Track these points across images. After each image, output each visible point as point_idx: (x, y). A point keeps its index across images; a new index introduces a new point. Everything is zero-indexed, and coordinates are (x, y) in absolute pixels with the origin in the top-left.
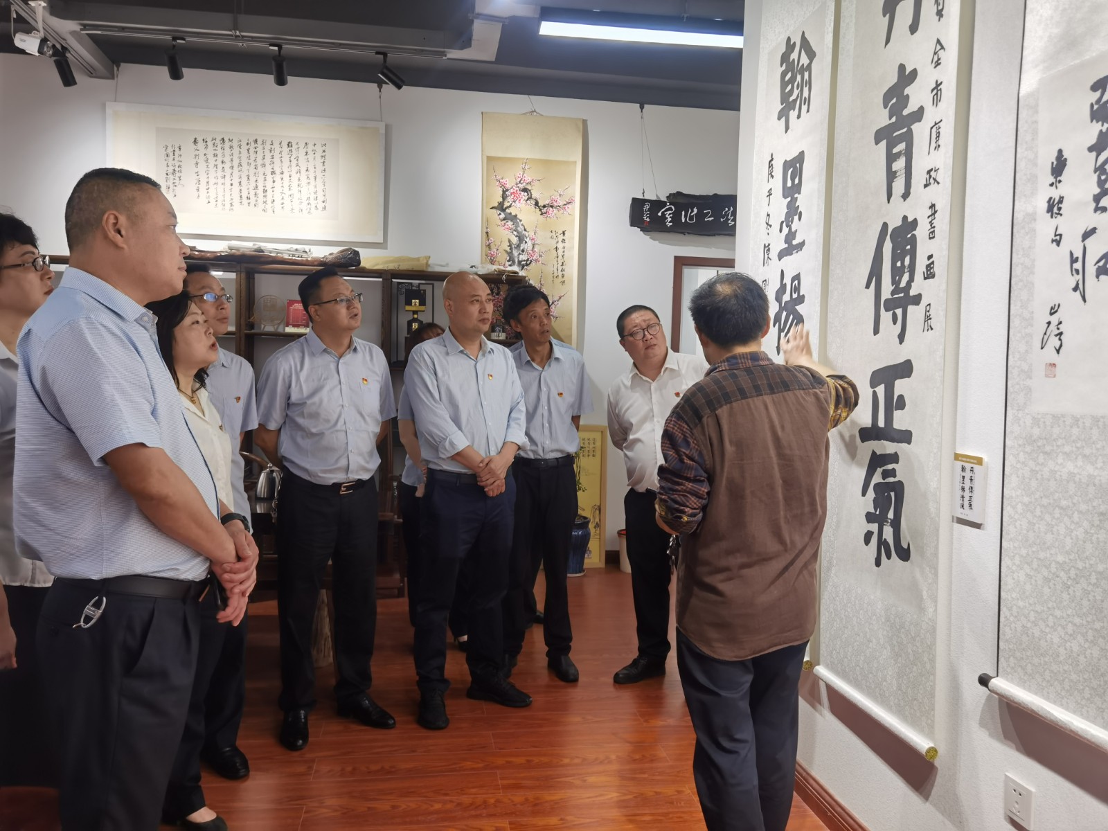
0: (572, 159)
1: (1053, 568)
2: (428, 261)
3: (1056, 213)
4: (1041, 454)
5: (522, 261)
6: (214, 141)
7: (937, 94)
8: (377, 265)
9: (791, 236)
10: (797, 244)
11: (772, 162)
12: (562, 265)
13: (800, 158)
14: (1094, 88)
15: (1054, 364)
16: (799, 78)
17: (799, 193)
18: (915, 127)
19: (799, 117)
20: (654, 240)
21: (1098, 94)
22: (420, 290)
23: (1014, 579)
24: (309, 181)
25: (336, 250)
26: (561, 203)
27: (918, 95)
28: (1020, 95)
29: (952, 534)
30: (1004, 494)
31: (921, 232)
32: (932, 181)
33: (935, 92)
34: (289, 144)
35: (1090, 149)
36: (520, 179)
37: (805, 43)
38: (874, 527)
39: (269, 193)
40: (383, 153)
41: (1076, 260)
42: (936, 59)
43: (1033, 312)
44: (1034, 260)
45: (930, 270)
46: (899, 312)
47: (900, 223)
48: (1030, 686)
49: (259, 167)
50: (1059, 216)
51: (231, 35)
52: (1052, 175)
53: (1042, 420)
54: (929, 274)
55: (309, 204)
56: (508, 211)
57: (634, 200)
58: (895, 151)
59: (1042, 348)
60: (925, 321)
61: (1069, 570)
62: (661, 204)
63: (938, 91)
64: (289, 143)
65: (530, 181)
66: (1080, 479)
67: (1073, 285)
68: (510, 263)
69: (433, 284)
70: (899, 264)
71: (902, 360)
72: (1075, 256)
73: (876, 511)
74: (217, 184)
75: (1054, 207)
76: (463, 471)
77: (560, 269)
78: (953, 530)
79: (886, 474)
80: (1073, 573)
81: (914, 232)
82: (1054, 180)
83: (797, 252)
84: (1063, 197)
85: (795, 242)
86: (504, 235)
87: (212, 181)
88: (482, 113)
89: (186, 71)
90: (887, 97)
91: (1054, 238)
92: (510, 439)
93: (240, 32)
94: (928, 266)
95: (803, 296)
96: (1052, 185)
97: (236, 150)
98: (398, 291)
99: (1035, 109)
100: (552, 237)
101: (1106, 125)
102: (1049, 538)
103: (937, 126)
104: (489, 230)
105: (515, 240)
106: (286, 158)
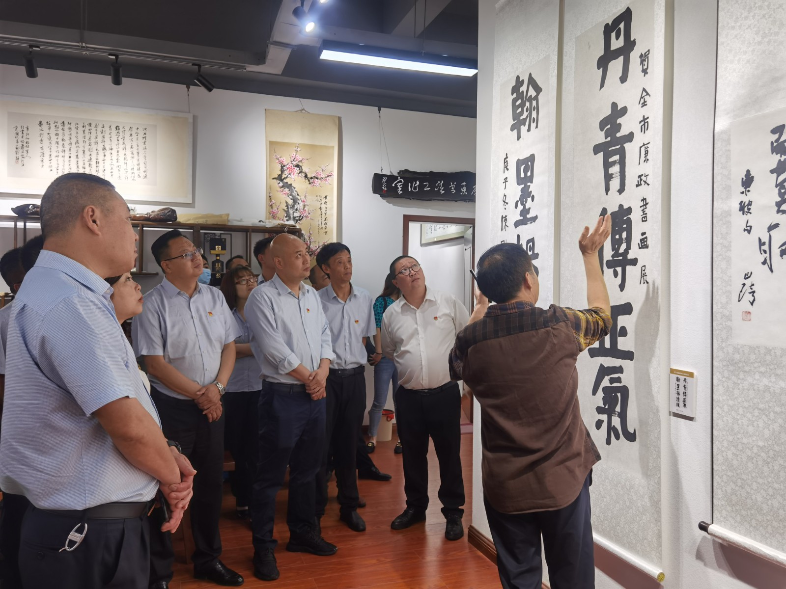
0: (331, 145)
1: (755, 450)
2: (228, 218)
3: (746, 212)
4: (742, 372)
5: (296, 217)
6: (55, 124)
7: (644, 124)
8: (189, 220)
9: (525, 212)
10: (530, 218)
11: (507, 159)
12: (325, 220)
13: (532, 158)
14: (774, 131)
15: (749, 312)
16: (528, 104)
17: (532, 182)
18: (627, 146)
19: (529, 130)
20: (389, 203)
21: (777, 136)
22: (221, 239)
23: (723, 457)
24: (133, 156)
25: (157, 208)
26: (323, 175)
27: (628, 124)
28: (715, 132)
29: (669, 424)
30: (714, 398)
31: (636, 216)
32: (642, 182)
33: (643, 123)
34: (117, 128)
35: (772, 172)
36: (293, 158)
37: (532, 82)
38: (604, 417)
39: (101, 164)
40: (191, 137)
41: (764, 244)
42: (642, 101)
43: (731, 277)
44: (730, 242)
45: (644, 243)
46: (619, 269)
47: (617, 209)
48: (740, 530)
49: (93, 145)
50: (749, 214)
51: (79, 46)
52: (743, 186)
53: (741, 349)
54: (644, 244)
55: (133, 173)
56: (285, 181)
57: (376, 175)
58: (611, 160)
59: (739, 301)
60: (641, 277)
61: (768, 451)
62: (395, 178)
63: (645, 123)
64: (117, 126)
65: (301, 159)
66: (774, 390)
67: (763, 260)
68: (287, 218)
69: (231, 234)
70: (617, 237)
71: (623, 302)
72: (762, 241)
73: (605, 406)
74: (57, 156)
75: (744, 208)
76: (296, 382)
77: (323, 223)
78: (670, 421)
79: (612, 381)
80: (771, 453)
81: (629, 216)
82: (744, 190)
83: (531, 223)
84: (751, 202)
85: (528, 216)
86: (283, 198)
87: (54, 154)
88: (265, 109)
89: (40, 71)
90: (603, 124)
91: (746, 228)
92: (325, 356)
93: (86, 44)
94: (641, 240)
95: (538, 254)
96: (742, 193)
97: (74, 131)
98: (204, 239)
99: (728, 142)
100: (317, 200)
101: (783, 158)
102: (751, 429)
103: (646, 146)
104: (271, 195)
105: (290, 202)
106: (114, 138)
